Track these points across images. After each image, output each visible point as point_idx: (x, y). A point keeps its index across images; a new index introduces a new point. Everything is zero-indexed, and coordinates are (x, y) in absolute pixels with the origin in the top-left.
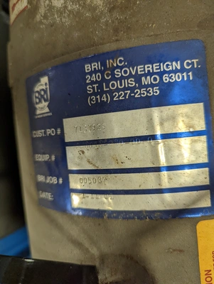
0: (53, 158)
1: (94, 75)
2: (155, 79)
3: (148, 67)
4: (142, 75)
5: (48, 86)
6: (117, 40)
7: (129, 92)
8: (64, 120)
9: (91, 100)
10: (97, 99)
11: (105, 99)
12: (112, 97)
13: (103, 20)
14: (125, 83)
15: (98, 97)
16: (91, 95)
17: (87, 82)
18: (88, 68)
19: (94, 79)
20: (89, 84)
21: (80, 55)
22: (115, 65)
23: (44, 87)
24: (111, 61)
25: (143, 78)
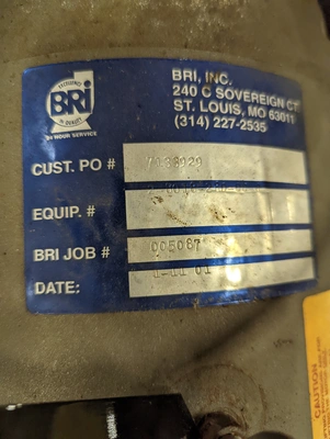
0: (91, 211)
1: (186, 87)
2: (262, 112)
3: (255, 96)
4: (248, 104)
5: (92, 87)
6: (218, 51)
7: (233, 120)
8: (125, 145)
9: (179, 121)
10: (189, 121)
11: (202, 124)
12: (212, 123)
13: (200, 19)
14: (229, 108)
15: (192, 118)
16: (180, 113)
17: (175, 93)
18: (176, 74)
19: (187, 93)
20: (177, 97)
21: (164, 53)
22: (217, 82)
23: (82, 88)
24: (212, 75)
25: (250, 108)
